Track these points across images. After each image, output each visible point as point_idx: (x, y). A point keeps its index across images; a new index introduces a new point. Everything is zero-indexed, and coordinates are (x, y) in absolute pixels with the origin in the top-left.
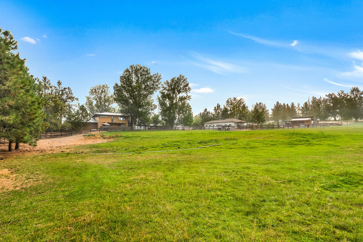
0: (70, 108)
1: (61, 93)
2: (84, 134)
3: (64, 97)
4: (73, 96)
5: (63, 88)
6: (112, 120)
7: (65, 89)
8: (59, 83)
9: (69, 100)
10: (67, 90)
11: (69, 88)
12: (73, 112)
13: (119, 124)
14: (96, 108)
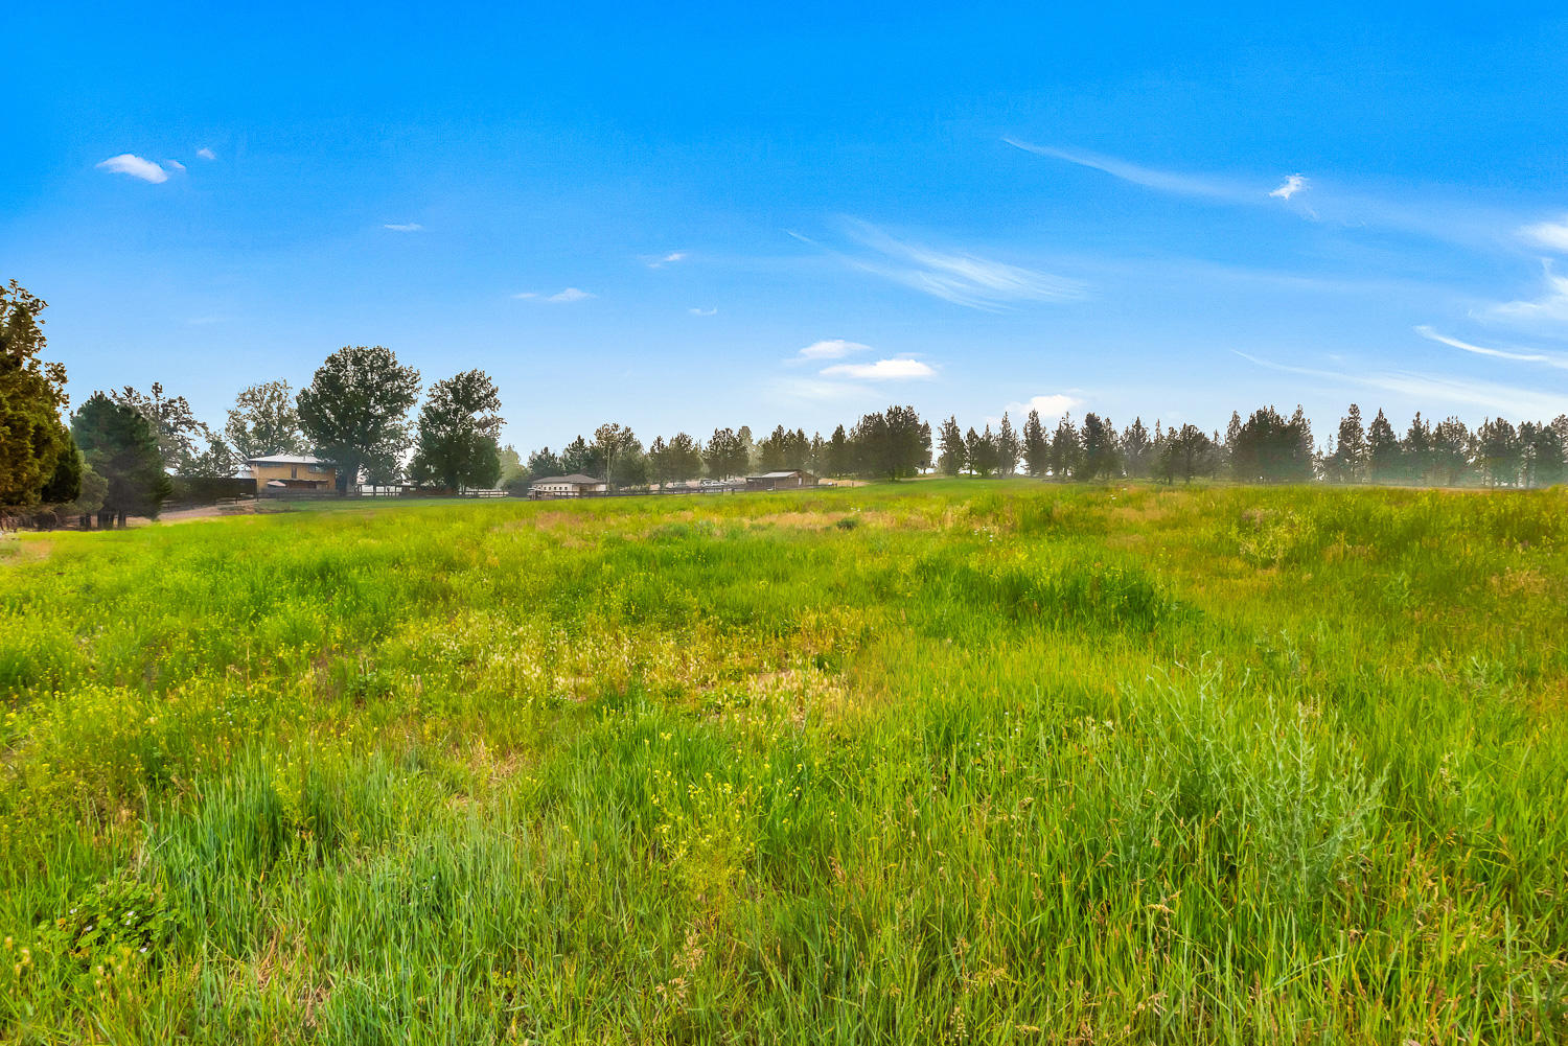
0: (185, 445)
1: (161, 410)
2: (220, 506)
3: (171, 421)
4: (194, 417)
5: (167, 400)
6: (294, 475)
7: (171, 401)
8: (157, 389)
9: (184, 427)
10: (177, 405)
11: (181, 399)
12: (194, 456)
13: (312, 484)
14: (254, 441)
